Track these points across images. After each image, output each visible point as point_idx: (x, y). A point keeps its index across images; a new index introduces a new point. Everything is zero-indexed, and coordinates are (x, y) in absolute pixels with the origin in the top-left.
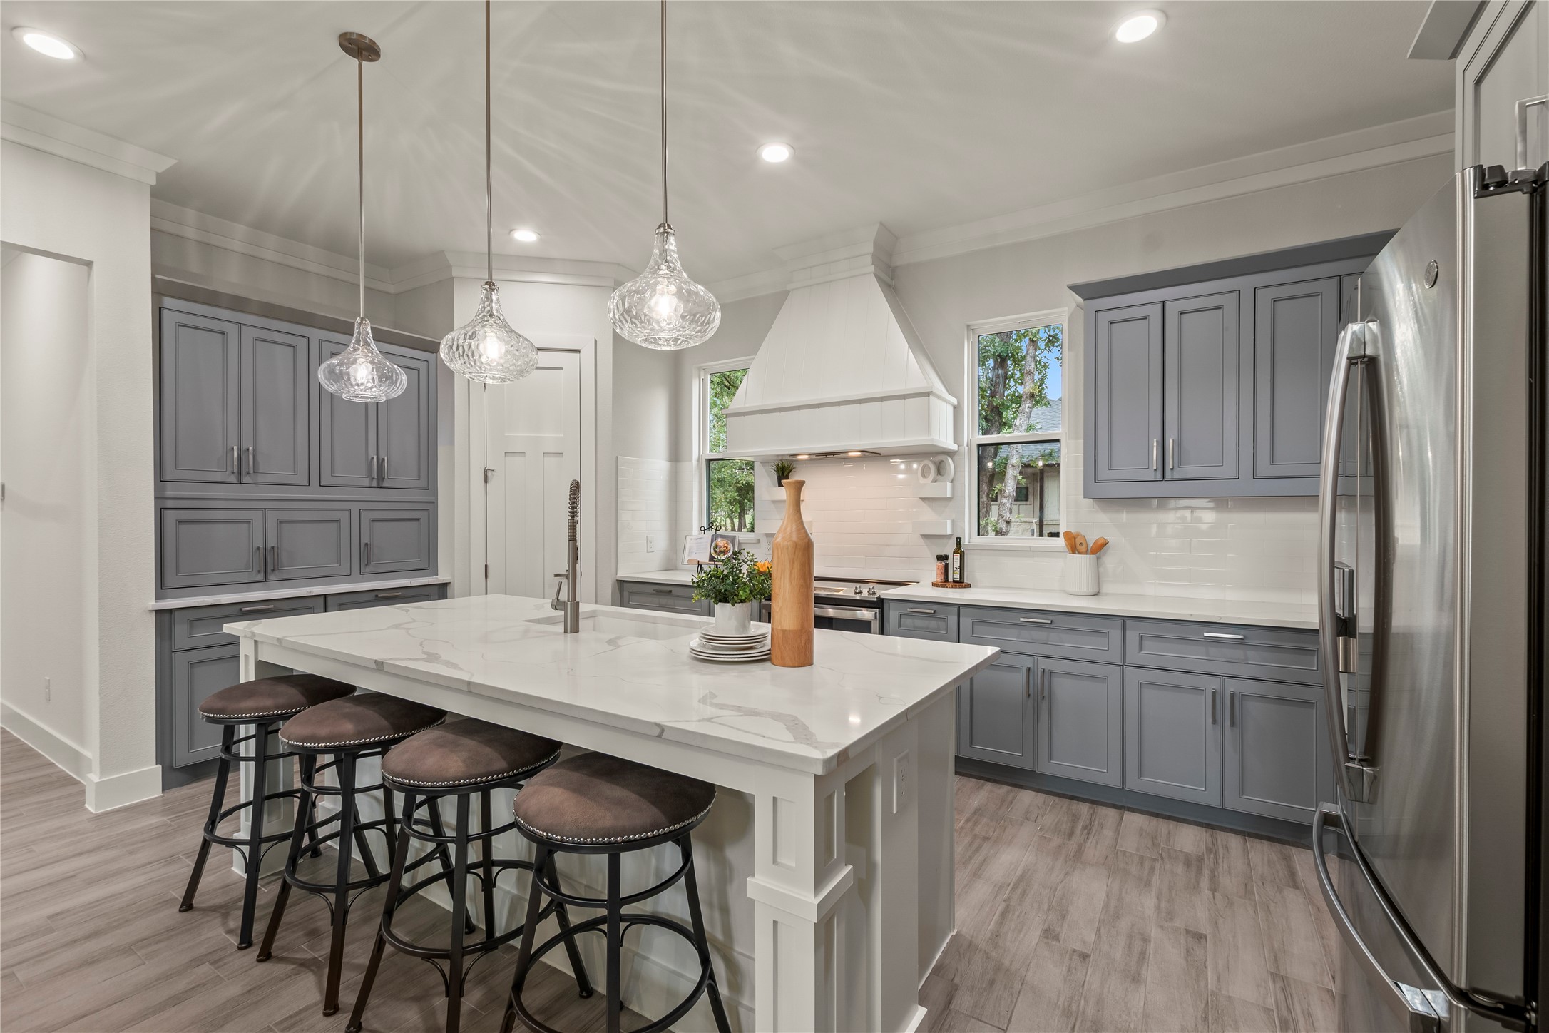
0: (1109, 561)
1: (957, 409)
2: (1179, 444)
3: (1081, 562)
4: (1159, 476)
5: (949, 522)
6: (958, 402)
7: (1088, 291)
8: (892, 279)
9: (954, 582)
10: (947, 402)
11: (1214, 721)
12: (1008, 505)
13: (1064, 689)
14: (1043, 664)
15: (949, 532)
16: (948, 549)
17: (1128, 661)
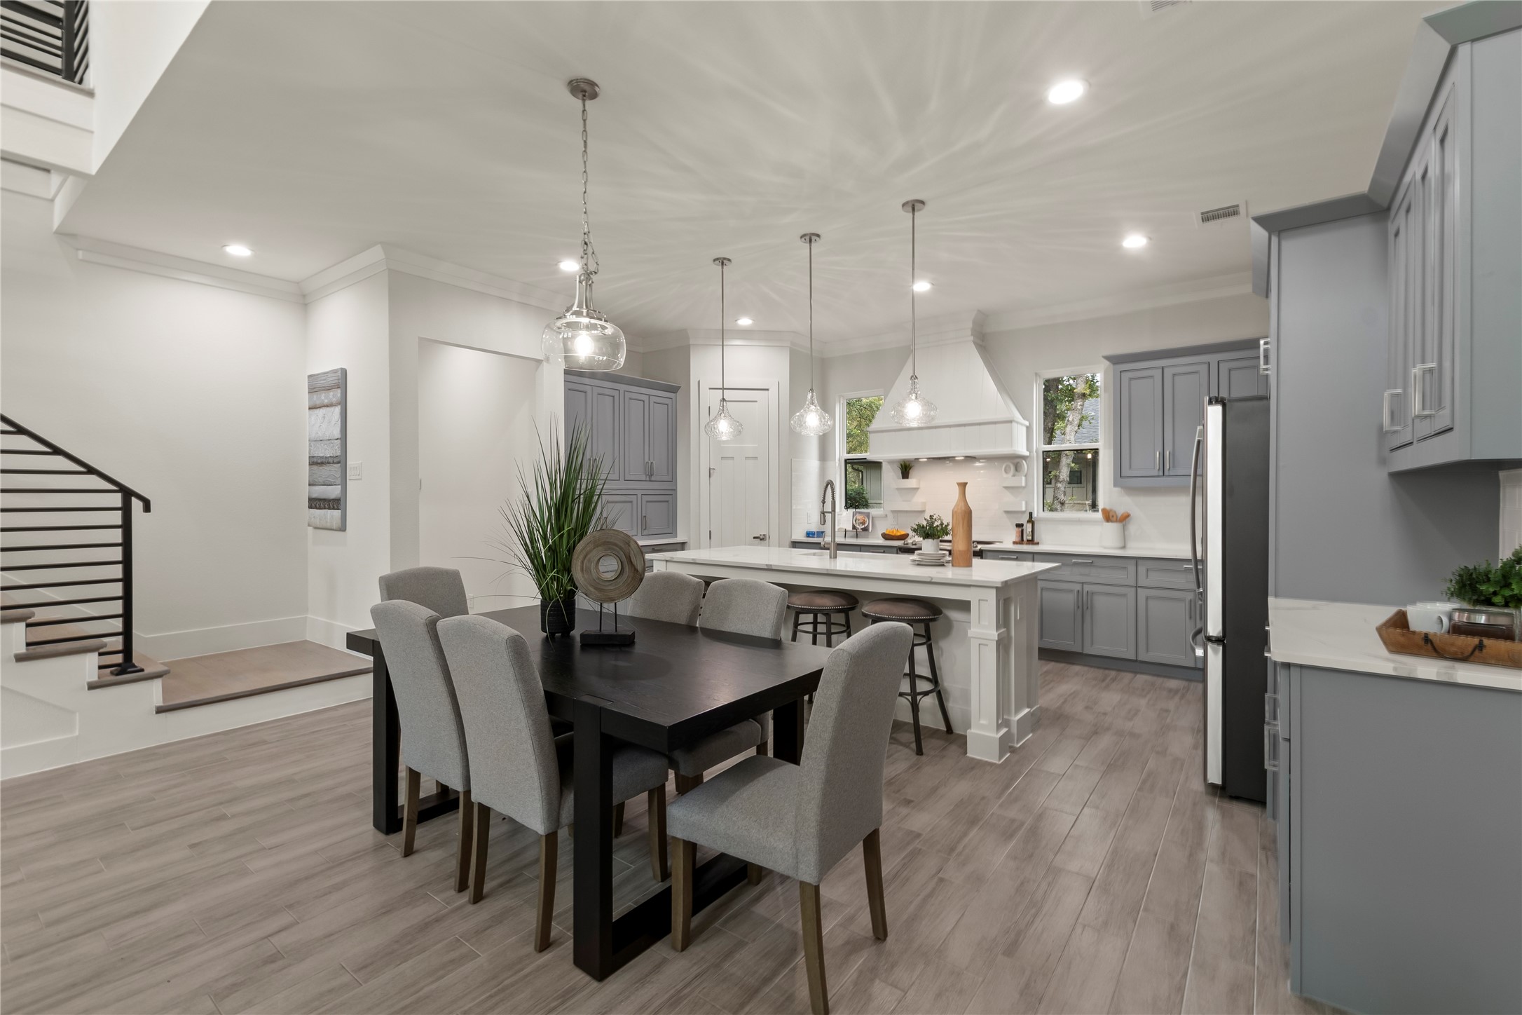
0: (1132, 528)
1: (1029, 429)
2: (1173, 454)
3: (1112, 528)
4: (1161, 473)
5: (1024, 503)
6: (1030, 424)
7: (1115, 360)
8: (983, 341)
9: (1028, 541)
10: (1022, 424)
11: (1190, 618)
12: (1062, 489)
13: (1101, 603)
14: (1087, 588)
15: (1024, 509)
16: (1024, 520)
17: (1139, 584)
